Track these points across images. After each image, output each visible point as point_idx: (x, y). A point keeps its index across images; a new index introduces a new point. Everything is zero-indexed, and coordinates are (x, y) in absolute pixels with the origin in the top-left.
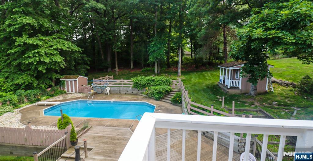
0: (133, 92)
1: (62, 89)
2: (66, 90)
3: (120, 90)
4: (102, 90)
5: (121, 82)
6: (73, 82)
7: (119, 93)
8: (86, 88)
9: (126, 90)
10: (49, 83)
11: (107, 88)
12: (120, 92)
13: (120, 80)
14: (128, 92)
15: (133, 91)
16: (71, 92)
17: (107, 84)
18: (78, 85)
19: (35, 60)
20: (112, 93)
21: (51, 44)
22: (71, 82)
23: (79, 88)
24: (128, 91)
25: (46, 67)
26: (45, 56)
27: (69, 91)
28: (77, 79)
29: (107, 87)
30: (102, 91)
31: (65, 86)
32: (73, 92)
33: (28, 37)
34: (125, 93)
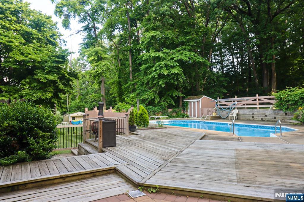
0: (275, 118)
1: (185, 113)
2: (189, 114)
3: (253, 114)
4: (227, 113)
5: (255, 100)
6: (196, 102)
7: (251, 119)
8: (209, 111)
9: (262, 114)
10: (171, 101)
11: (234, 110)
12: (253, 117)
13: (254, 98)
14: (266, 118)
15: (276, 116)
16: (194, 116)
17: (234, 105)
18: (200, 107)
19: (156, 73)
20: (241, 118)
21: (173, 56)
22: (194, 103)
23: (201, 111)
24: (266, 116)
25: (165, 81)
26: (165, 69)
27: (191, 116)
28: (200, 100)
29: (235, 108)
30: (227, 115)
31: (188, 109)
32: (195, 116)
33: (154, 52)
34: (262, 119)
